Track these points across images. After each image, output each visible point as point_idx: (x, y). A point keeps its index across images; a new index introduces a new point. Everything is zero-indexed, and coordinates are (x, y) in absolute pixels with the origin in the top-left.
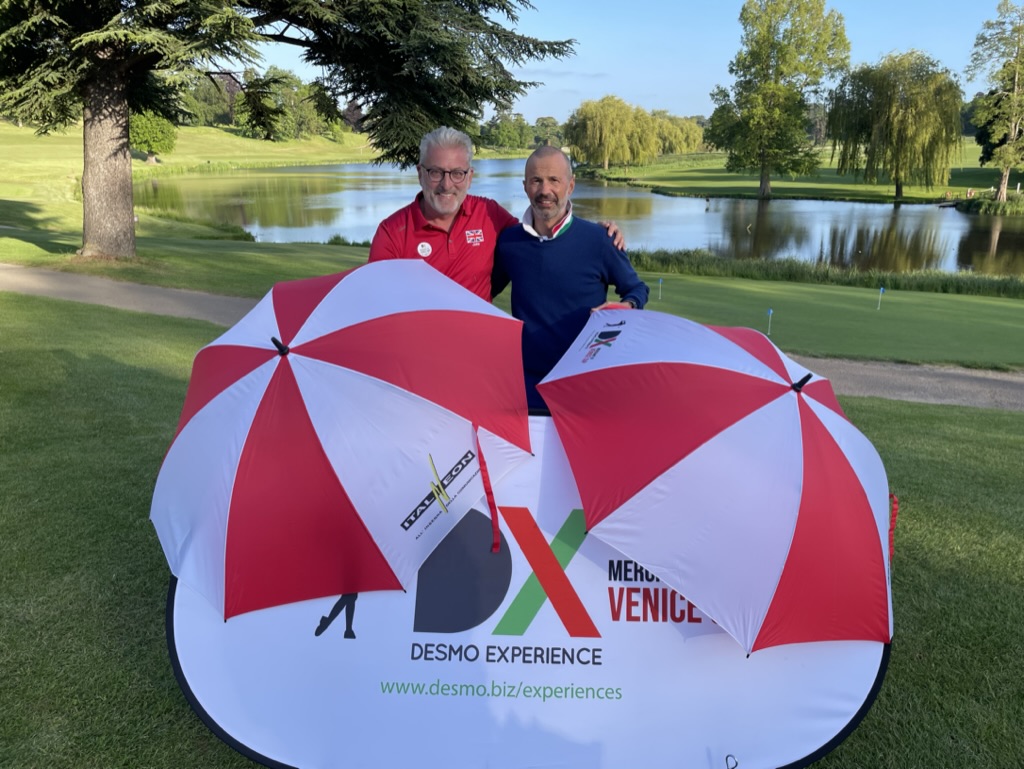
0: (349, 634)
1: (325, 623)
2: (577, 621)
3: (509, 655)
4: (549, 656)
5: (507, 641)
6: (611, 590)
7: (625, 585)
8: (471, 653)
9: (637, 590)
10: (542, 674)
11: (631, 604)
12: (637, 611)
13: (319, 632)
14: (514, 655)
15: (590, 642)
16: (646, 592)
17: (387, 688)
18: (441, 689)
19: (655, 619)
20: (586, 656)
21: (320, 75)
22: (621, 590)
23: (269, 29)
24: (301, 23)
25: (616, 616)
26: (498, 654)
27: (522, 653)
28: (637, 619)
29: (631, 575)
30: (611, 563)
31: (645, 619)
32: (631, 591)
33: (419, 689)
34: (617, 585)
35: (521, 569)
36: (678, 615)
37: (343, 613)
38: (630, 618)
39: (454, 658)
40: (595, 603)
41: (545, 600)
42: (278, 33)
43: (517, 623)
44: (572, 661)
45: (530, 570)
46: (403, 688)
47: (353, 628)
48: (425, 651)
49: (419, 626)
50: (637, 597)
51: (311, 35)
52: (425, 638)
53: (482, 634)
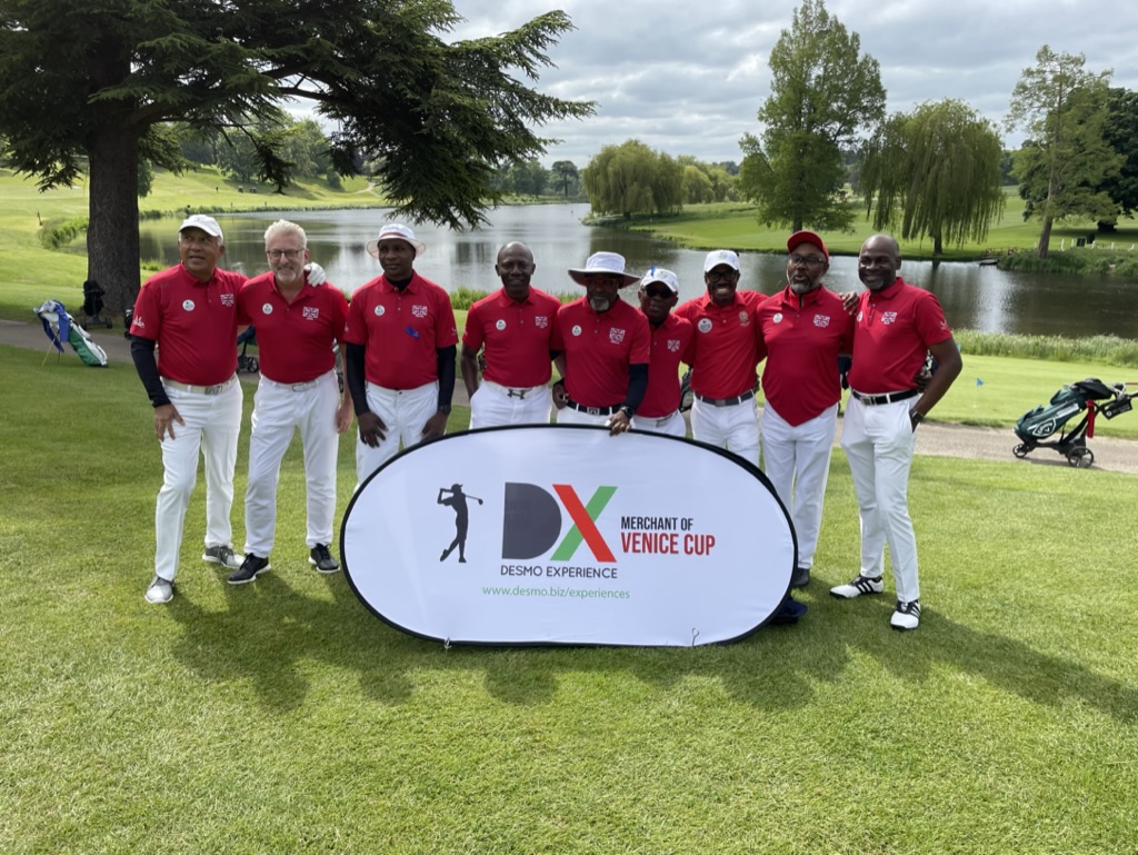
0: (462, 560)
1: (446, 554)
2: (602, 552)
3: (560, 572)
4: (586, 573)
5: (558, 564)
6: (623, 535)
7: (632, 531)
8: (538, 571)
9: (639, 534)
10: (580, 583)
11: (635, 542)
12: (639, 547)
13: (443, 558)
14: (563, 572)
15: (610, 565)
16: (645, 535)
17: (486, 591)
18: (519, 591)
19: (650, 551)
20: (607, 573)
21: (336, 130)
22: (629, 535)
23: (285, 83)
24: (315, 76)
25: (626, 550)
26: (554, 572)
27: (569, 570)
28: (639, 551)
29: (635, 525)
30: (623, 519)
31: (644, 551)
32: (635, 535)
33: (506, 592)
34: (626, 531)
35: (568, 522)
36: (664, 549)
37: (457, 548)
38: (634, 550)
39: (528, 574)
40: (613, 542)
41: (580, 541)
42: (292, 86)
43: (565, 554)
44: (599, 575)
45: (573, 522)
46: (497, 591)
47: (465, 556)
48: (510, 570)
49: (507, 554)
50: (639, 538)
51: (326, 88)
52: (509, 562)
53: (544, 560)
